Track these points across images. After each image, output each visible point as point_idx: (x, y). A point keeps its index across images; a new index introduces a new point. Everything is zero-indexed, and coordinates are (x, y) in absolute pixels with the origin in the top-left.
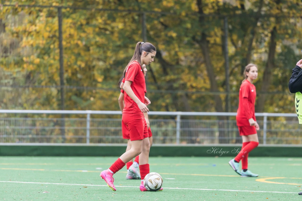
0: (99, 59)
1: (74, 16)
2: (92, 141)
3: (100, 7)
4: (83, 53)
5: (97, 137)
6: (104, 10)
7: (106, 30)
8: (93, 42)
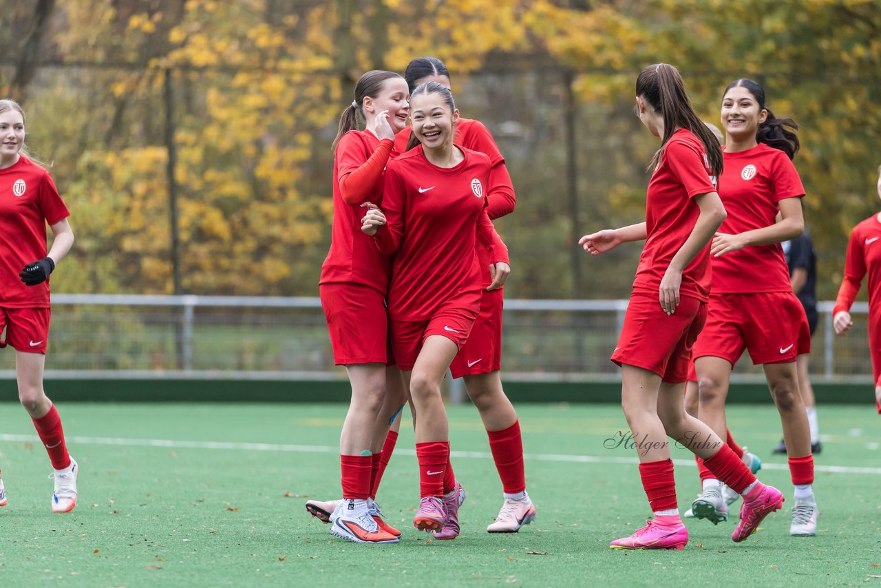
0: (850, 190)
1: (796, 94)
2: (838, 370)
3: (852, 74)
4: (814, 176)
5: (848, 361)
6: (860, 81)
7: (864, 124)
8: (837, 151)
